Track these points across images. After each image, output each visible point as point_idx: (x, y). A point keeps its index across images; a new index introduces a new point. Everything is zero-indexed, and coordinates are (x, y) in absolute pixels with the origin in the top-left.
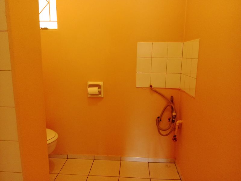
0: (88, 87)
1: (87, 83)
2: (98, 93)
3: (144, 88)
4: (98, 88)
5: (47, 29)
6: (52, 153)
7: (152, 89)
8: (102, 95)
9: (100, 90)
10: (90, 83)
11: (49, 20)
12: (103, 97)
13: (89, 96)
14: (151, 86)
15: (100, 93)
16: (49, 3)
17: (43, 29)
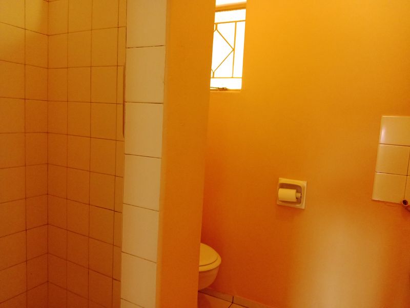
0: (278, 187)
1: (278, 180)
2: (295, 200)
3: (388, 204)
4: (297, 192)
5: (226, 89)
6: (209, 286)
7: (406, 208)
8: (303, 206)
9: (299, 195)
10: (283, 180)
11: (231, 76)
12: (303, 208)
13: (279, 203)
14: (405, 202)
15: (299, 200)
16: (234, 50)
17: (220, 90)
